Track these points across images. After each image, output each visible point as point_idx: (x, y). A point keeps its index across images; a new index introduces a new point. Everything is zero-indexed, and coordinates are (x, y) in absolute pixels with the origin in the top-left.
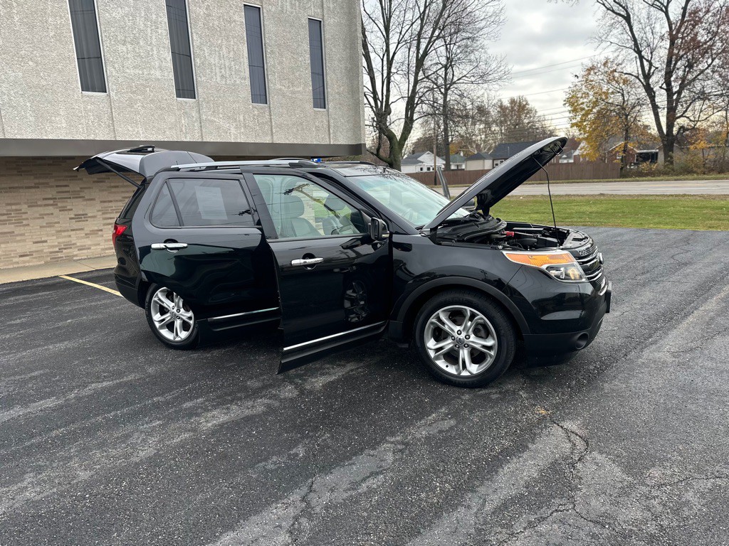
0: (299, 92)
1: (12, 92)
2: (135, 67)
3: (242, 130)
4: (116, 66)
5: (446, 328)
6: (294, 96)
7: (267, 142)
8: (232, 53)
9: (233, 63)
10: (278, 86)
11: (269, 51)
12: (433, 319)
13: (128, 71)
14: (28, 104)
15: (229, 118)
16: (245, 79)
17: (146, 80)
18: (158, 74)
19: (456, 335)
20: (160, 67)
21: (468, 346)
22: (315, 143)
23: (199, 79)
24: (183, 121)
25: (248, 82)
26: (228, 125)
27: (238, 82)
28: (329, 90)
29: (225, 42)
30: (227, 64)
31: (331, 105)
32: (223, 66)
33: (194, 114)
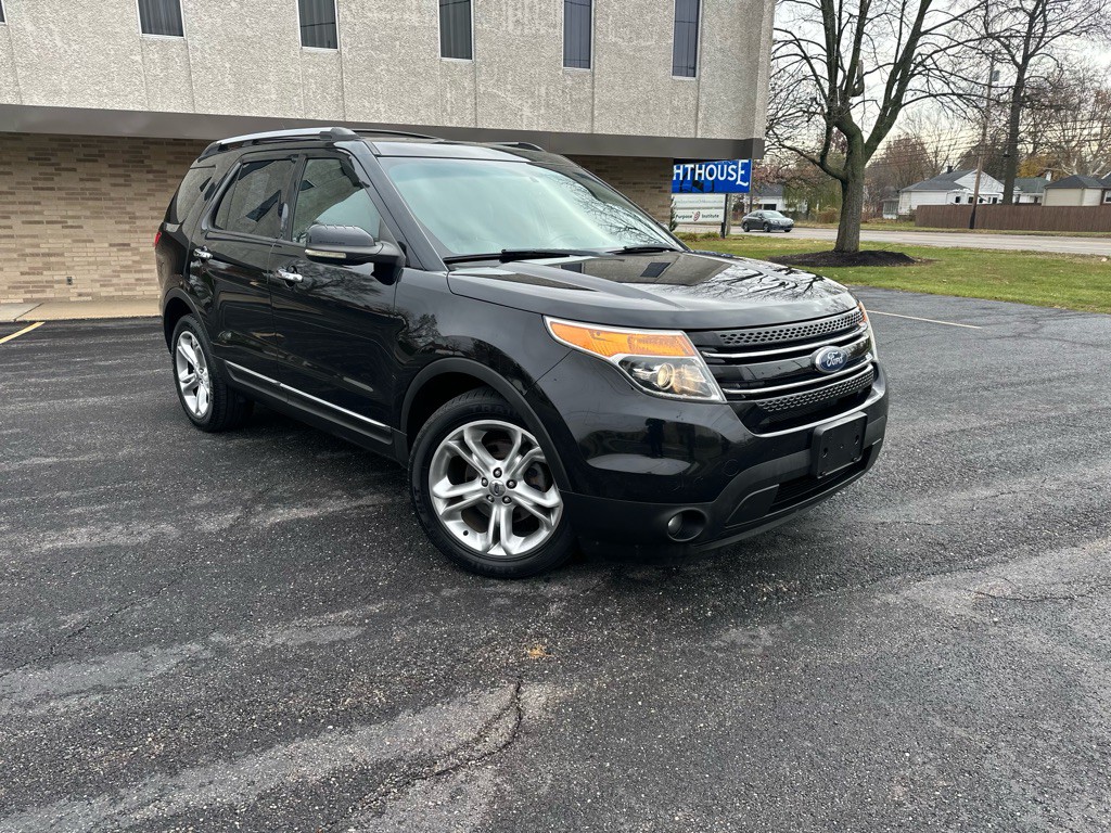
0: (647, 48)
1: (207, 46)
2: (380, 9)
3: (542, 111)
4: (353, 6)
5: (474, 460)
6: (638, 55)
7: (584, 132)
10: (612, 38)
12: (449, 441)
13: (369, 14)
14: (228, 65)
15: (523, 91)
16: (556, 27)
17: (396, 29)
18: (414, 19)
19: (490, 476)
20: (419, 9)
21: (511, 500)
22: (667, 135)
23: (479, 27)
24: (449, 95)
25: (560, 31)
26: (520, 102)
27: (542, 32)
28: (705, 44)
31: (704, 71)
33: (467, 83)
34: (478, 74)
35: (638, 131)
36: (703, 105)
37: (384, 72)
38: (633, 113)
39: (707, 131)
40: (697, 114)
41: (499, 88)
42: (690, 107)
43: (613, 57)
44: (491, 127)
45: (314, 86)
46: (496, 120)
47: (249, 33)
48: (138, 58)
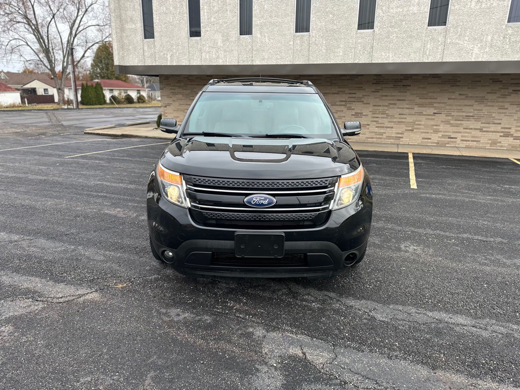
1: (317, 35)
4: (384, 8)
13: (392, 11)
15: (475, 39)
17: (404, 16)
18: (415, 9)
24: (429, 46)
26: (472, 46)
33: (441, 39)
34: (448, 33)
37: (394, 38)
41: (460, 39)
44: (451, 61)
45: (360, 47)
46: (454, 56)
47: (335, 27)
48: (292, 43)
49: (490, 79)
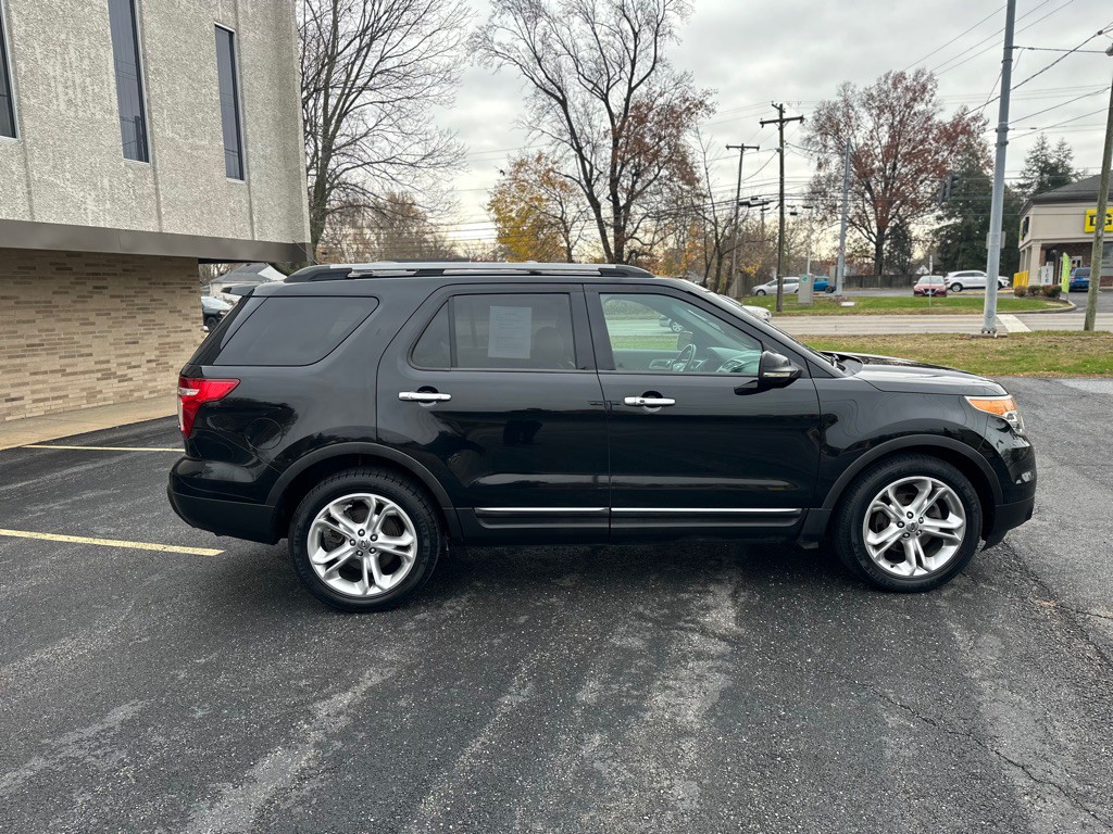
0: (203, 147)
3: (108, 206)
6: (195, 153)
7: (151, 230)
8: (86, 62)
9: (88, 80)
10: (169, 133)
11: (152, 69)
15: (84, 180)
16: (111, 113)
22: (230, 237)
23: (25, 100)
25: (116, 118)
26: (82, 194)
27: (98, 117)
29: (73, 40)
30: (78, 82)
31: (252, 175)
32: (70, 83)
33: (15, 167)
34: (29, 157)
35: (202, 231)
36: (256, 208)
38: (198, 212)
39: (262, 234)
40: (251, 217)
41: (56, 176)
42: (244, 210)
43: (172, 152)
44: (52, 221)
46: (56, 213)
49: (51, 264)
